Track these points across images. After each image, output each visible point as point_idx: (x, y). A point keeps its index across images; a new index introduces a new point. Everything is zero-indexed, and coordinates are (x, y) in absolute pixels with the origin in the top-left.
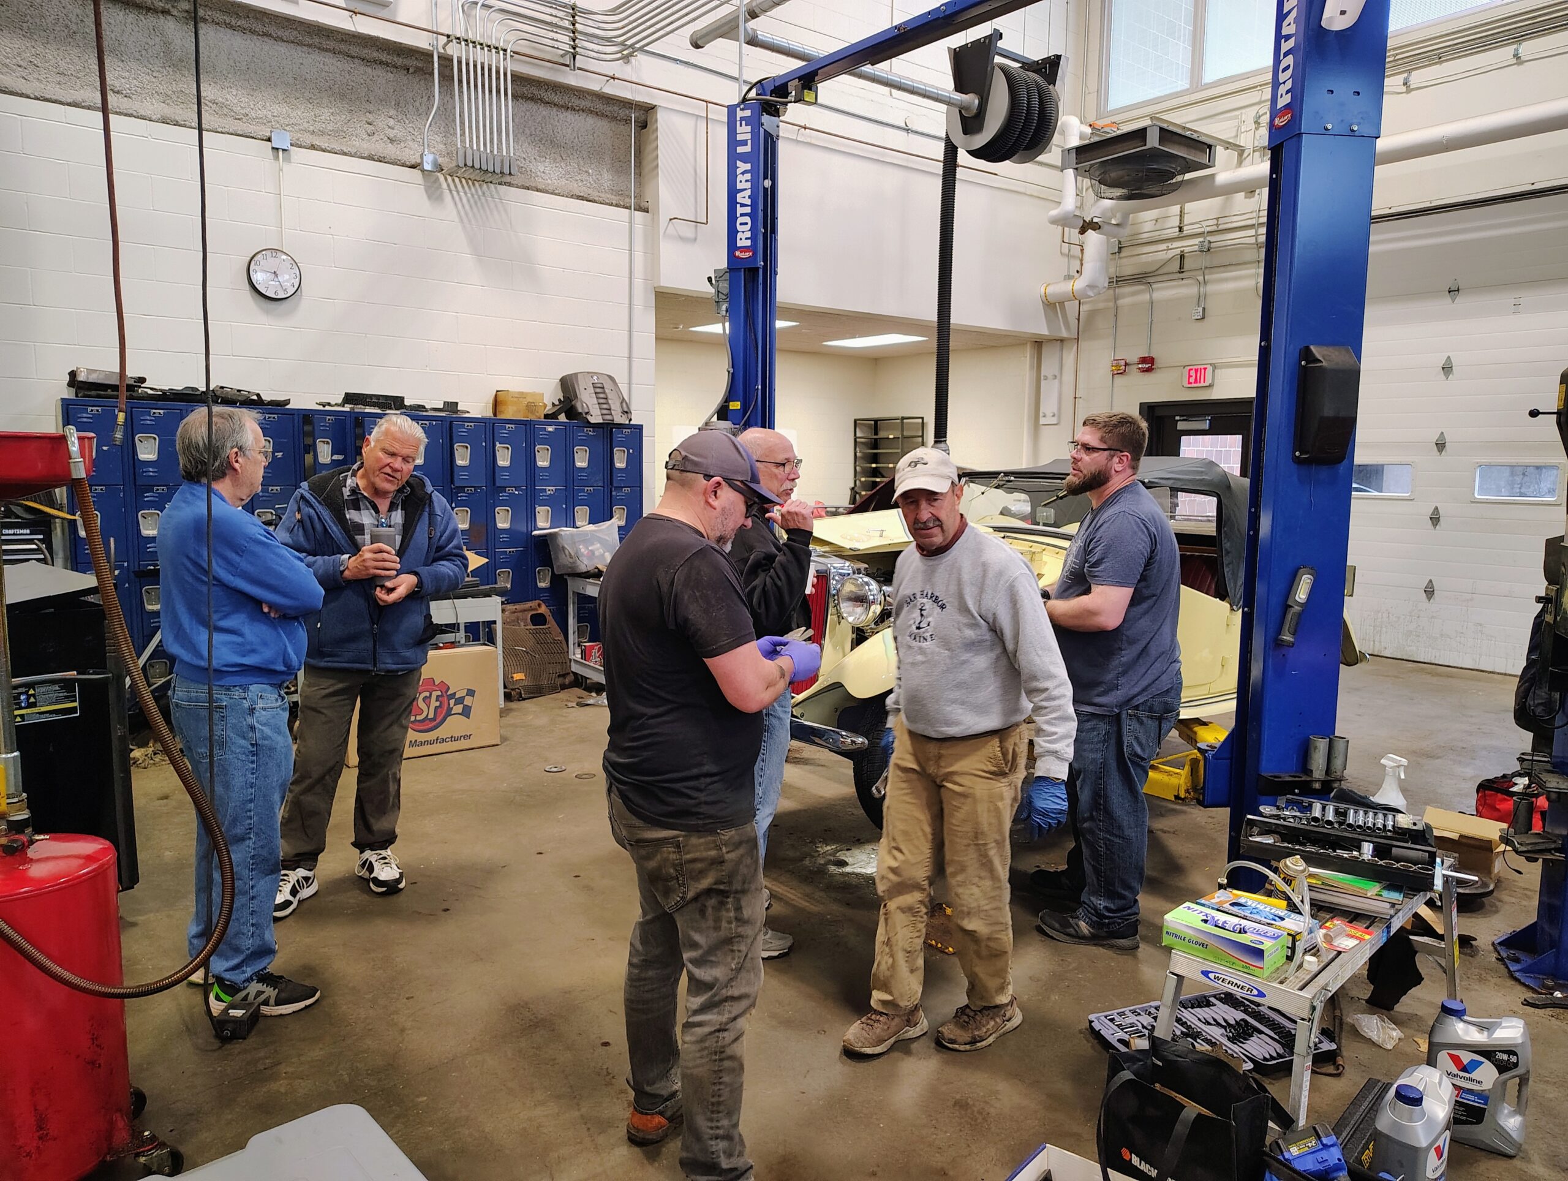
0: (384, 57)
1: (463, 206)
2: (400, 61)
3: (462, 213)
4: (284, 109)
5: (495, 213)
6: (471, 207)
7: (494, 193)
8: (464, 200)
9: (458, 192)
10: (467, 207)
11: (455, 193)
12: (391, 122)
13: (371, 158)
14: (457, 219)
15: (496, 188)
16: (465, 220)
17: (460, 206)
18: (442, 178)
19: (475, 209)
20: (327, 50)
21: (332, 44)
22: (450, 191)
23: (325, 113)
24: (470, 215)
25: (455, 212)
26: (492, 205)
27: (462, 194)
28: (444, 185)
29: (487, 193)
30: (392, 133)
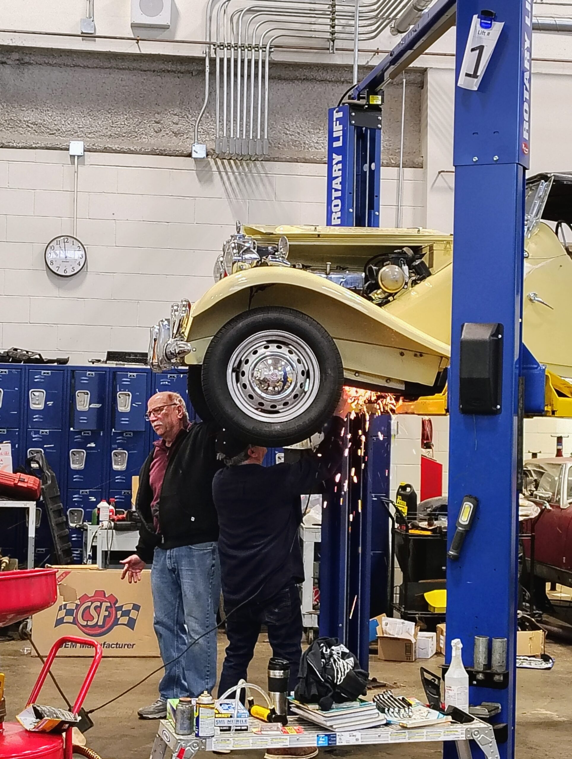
0: (169, 67)
1: (231, 184)
2: (183, 68)
3: (230, 190)
4: (88, 120)
5: (261, 186)
6: (238, 184)
7: (260, 168)
8: (232, 178)
9: (227, 173)
10: (234, 184)
11: (224, 174)
12: (176, 119)
13: (153, 153)
14: (224, 196)
15: (262, 165)
16: (232, 196)
17: (227, 184)
18: (212, 162)
19: (241, 184)
20: (124, 69)
21: (126, 64)
22: (220, 172)
23: (121, 119)
24: (237, 191)
25: (223, 189)
26: (258, 179)
27: (230, 174)
28: (214, 168)
29: (254, 171)
30: (175, 128)
